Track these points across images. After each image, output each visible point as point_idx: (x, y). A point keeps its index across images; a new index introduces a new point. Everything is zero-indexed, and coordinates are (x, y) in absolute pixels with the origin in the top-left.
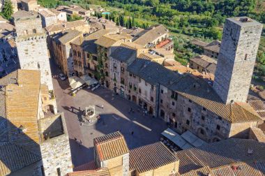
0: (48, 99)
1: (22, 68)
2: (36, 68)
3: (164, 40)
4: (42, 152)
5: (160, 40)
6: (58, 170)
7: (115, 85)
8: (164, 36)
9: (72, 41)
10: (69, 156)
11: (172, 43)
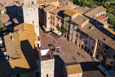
0: (37, 40)
1: (25, 22)
2: (31, 23)
3: (102, 15)
4: (41, 65)
5: (100, 15)
6: (47, 75)
7: (72, 37)
8: (102, 13)
9: (50, 11)
10: (54, 69)
11: (107, 18)
